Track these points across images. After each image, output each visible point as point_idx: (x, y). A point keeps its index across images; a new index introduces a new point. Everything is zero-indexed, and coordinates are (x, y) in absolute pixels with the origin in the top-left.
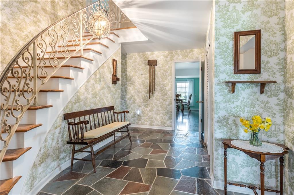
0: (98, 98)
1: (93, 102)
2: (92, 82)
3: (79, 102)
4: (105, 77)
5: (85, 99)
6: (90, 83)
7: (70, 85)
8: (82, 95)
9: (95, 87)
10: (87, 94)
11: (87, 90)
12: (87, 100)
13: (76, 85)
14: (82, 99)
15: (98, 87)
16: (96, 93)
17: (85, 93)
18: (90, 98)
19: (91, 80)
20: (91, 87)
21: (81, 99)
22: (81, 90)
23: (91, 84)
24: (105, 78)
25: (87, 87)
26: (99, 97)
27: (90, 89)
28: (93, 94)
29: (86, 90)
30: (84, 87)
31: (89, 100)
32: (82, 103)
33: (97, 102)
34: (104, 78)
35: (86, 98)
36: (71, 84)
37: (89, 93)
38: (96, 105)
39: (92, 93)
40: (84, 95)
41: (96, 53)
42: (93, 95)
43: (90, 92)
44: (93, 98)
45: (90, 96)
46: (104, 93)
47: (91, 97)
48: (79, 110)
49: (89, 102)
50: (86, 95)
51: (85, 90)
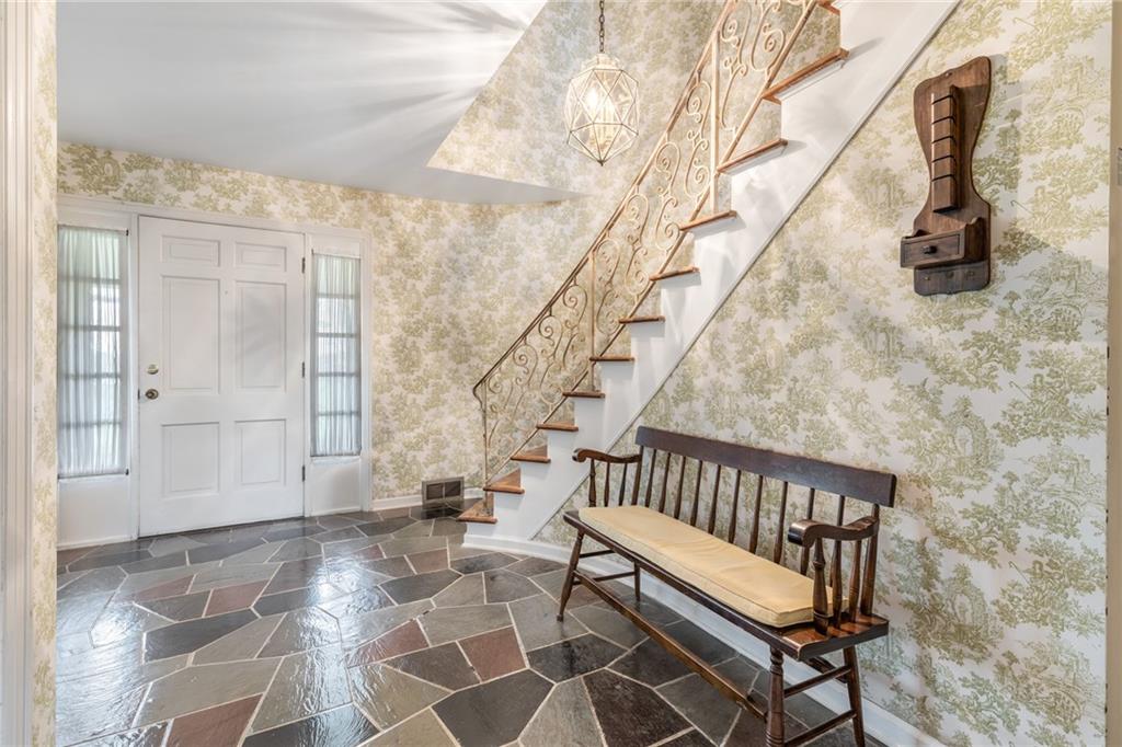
0: (780, 397)
1: (748, 412)
2: (741, 312)
3: (689, 399)
4: (833, 263)
5: (709, 389)
6: (730, 322)
7: (661, 339)
8: (697, 374)
9: (761, 337)
10: (719, 370)
11: (716, 352)
12: (717, 395)
13: (678, 338)
14: (701, 390)
15: (776, 336)
16: (762, 365)
17: (712, 366)
18: (733, 389)
19: (738, 306)
20: (735, 340)
21: (696, 389)
22: (695, 355)
23: (735, 324)
24: (831, 270)
25: (717, 342)
26: (784, 391)
27: (733, 348)
28: (748, 373)
29: (712, 354)
30: (708, 343)
31: (727, 398)
32: (699, 405)
33: (772, 417)
34: (820, 273)
35: (714, 385)
36: (663, 336)
37: (728, 365)
38: (766, 432)
39: (743, 365)
40: (706, 375)
41: (756, 164)
42: (748, 375)
43: (733, 363)
44: (747, 390)
45: (733, 380)
46: (822, 367)
47: (736, 387)
48: (689, 431)
49: (726, 406)
50: (713, 374)
51: (708, 354)
